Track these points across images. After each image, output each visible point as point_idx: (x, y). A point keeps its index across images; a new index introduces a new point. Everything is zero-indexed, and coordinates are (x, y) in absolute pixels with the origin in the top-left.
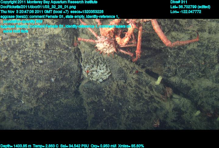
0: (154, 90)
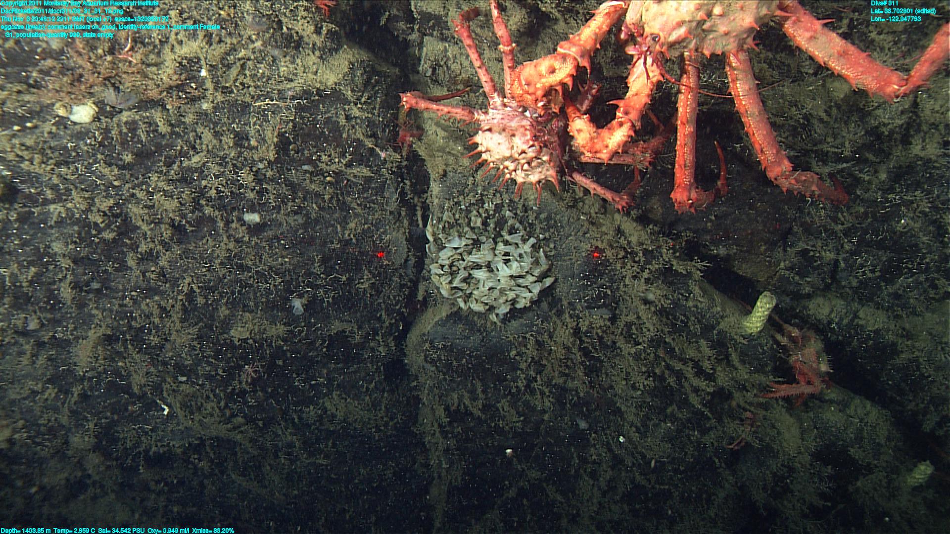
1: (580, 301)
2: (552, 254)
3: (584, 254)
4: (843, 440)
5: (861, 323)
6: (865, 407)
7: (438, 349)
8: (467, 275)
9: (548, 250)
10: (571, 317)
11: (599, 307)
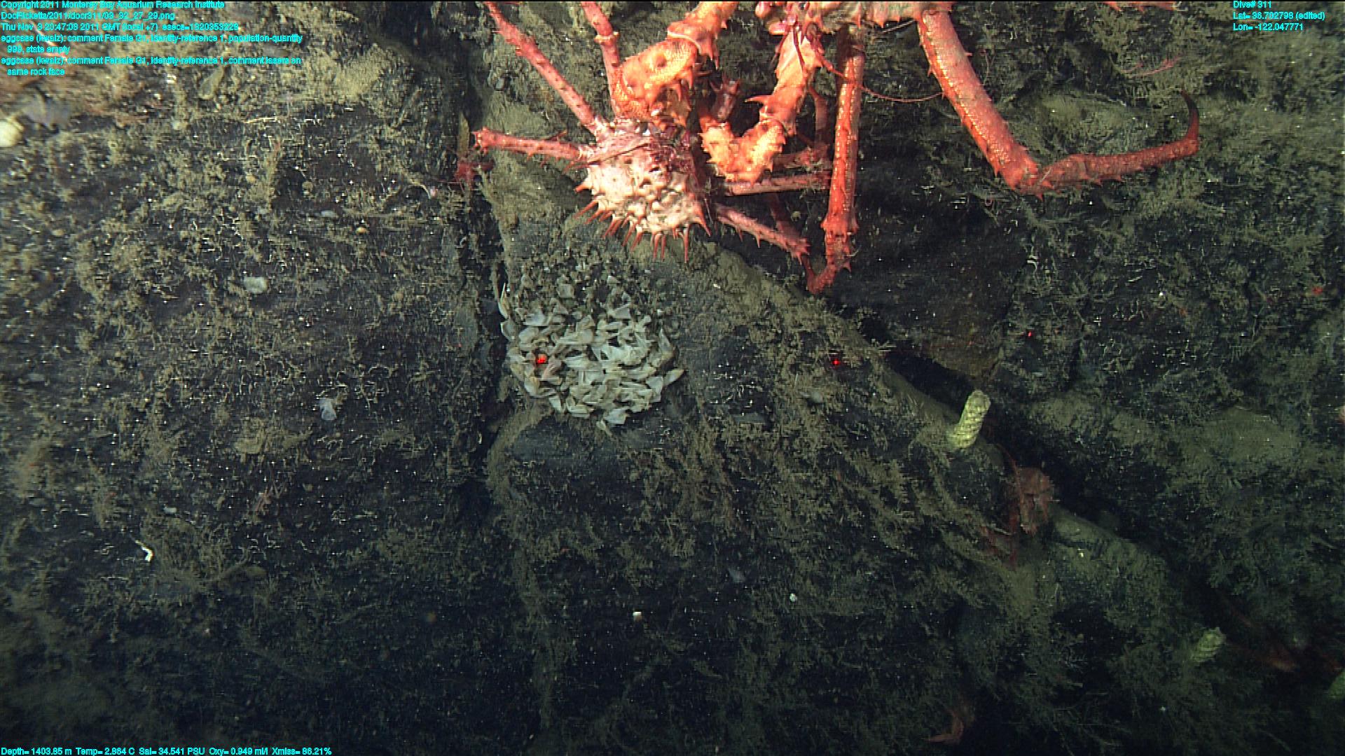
0: (938, 482)
1: (720, 403)
2: (677, 335)
3: (720, 337)
4: (1096, 599)
5: (1115, 435)
6: (1128, 554)
7: (527, 469)
8: (560, 364)
9: (670, 330)
10: (711, 424)
11: (747, 411)
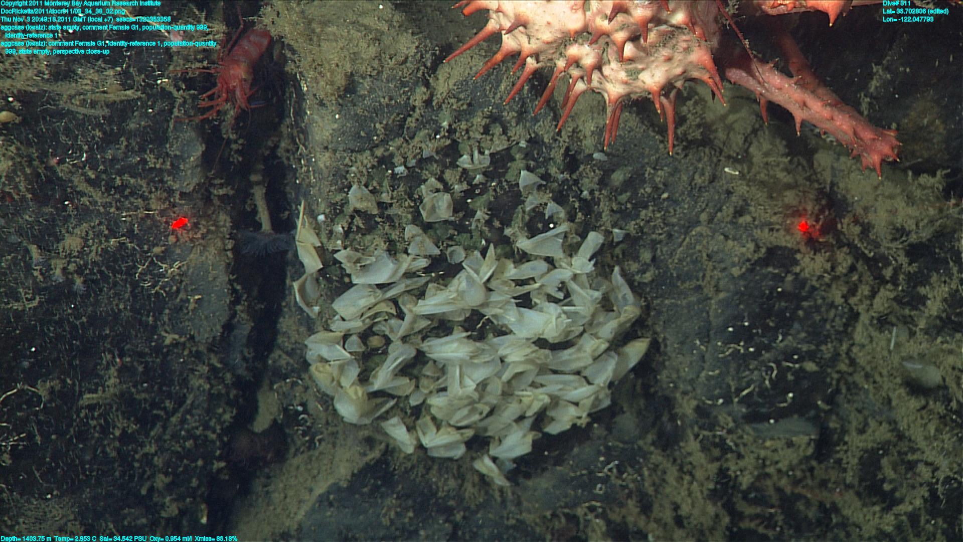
1: (728, 401)
2: (648, 277)
3: (736, 271)
8: (413, 353)
9: (634, 267)
11: (781, 415)
